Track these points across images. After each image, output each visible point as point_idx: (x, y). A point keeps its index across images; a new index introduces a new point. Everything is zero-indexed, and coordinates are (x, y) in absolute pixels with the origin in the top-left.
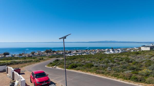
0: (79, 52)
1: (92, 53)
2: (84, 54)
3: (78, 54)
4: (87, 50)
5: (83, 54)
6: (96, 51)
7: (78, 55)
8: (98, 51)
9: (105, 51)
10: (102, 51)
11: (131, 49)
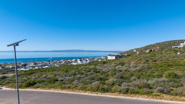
0: (38, 65)
1: (56, 65)
2: (46, 67)
3: (36, 68)
4: (49, 62)
5: (44, 67)
6: (61, 63)
7: (38, 68)
8: (63, 62)
9: (72, 62)
10: (68, 61)
11: (99, 59)
